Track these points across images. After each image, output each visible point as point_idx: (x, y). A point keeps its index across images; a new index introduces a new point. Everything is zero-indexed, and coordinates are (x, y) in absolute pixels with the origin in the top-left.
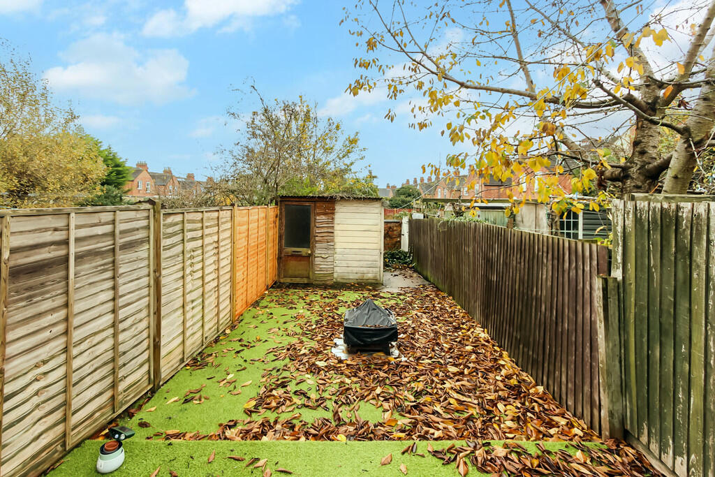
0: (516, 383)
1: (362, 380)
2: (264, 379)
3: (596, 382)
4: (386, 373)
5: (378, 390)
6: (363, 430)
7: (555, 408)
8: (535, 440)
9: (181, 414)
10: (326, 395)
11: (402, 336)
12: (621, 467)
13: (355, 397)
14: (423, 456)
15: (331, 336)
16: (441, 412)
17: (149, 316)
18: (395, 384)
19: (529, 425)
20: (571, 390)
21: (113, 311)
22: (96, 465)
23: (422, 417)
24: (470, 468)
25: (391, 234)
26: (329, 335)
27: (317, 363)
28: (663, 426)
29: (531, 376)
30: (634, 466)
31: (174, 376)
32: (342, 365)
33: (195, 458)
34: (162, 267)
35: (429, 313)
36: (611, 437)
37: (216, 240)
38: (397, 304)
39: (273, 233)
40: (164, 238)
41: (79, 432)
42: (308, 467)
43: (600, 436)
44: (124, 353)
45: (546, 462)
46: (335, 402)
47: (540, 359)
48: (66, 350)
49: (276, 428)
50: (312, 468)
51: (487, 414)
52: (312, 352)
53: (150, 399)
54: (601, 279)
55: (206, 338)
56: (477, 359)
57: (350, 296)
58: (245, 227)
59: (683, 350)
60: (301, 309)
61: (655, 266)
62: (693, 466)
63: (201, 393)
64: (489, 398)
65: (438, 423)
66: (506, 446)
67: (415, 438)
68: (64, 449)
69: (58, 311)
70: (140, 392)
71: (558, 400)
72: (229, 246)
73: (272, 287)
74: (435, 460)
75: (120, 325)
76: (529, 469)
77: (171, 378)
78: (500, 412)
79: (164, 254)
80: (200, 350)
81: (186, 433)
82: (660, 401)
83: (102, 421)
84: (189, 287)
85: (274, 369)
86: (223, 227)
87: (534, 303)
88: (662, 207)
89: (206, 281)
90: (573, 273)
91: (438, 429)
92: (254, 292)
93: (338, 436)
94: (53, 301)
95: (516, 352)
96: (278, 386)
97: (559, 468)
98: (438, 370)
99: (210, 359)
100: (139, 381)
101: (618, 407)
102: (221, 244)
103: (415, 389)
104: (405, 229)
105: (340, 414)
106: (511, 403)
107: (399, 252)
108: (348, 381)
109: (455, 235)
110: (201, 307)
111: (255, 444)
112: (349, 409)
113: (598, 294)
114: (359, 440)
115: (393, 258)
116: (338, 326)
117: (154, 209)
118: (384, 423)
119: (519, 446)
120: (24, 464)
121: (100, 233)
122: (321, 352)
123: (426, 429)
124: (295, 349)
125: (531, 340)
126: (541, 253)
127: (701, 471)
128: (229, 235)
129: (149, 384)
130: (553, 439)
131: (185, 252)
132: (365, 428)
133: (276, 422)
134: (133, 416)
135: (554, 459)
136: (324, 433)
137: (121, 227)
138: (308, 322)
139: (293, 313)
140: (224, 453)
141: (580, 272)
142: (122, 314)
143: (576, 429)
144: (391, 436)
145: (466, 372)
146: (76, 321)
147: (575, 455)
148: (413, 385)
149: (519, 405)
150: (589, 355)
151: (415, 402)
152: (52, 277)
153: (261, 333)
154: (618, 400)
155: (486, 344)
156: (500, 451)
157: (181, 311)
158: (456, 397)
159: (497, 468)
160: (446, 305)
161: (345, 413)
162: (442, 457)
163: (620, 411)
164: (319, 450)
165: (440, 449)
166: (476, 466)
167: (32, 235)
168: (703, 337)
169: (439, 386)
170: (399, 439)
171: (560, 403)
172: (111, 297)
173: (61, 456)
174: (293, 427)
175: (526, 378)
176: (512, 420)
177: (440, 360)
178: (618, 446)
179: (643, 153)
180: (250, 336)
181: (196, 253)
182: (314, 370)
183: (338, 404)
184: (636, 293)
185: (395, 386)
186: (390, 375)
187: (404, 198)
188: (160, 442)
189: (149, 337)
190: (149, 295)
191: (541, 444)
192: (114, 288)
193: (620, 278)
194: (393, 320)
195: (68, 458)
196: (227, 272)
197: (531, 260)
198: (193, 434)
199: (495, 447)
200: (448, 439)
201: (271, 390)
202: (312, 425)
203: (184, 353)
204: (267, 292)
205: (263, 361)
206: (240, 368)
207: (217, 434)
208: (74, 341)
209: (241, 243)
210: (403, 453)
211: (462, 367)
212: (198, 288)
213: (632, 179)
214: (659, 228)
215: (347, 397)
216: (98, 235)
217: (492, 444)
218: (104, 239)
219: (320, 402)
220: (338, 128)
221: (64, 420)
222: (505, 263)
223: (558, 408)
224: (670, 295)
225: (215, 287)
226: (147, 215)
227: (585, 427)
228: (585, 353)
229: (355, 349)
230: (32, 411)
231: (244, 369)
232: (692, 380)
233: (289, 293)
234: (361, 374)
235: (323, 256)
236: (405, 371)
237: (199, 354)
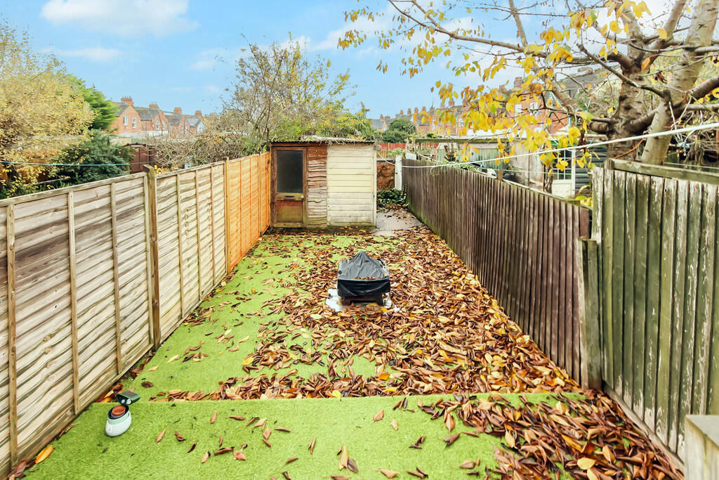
0: (504, 333)
1: (356, 333)
2: (261, 334)
3: (577, 335)
4: (378, 325)
5: (372, 344)
6: (357, 385)
7: (540, 358)
8: (519, 392)
9: (181, 373)
10: (321, 349)
11: (395, 284)
12: (596, 418)
13: (349, 352)
14: (413, 411)
15: (325, 286)
16: (431, 364)
17: (147, 279)
18: (388, 336)
19: (514, 375)
20: (555, 341)
21: (113, 280)
22: (105, 428)
23: (412, 370)
24: (457, 423)
25: (384, 173)
26: (323, 285)
27: (312, 316)
28: (636, 381)
29: (519, 325)
30: (608, 416)
31: (173, 333)
32: (336, 318)
33: (198, 419)
34: (158, 231)
35: (422, 259)
36: (590, 387)
37: (210, 196)
38: (390, 249)
39: (266, 179)
40: (159, 203)
41: (86, 397)
42: (305, 425)
43: (580, 387)
44: (125, 318)
45: (528, 415)
46: (330, 357)
47: (527, 310)
48: (71, 322)
49: (274, 385)
50: (309, 426)
51: (475, 365)
52: (307, 304)
53: (151, 357)
54: (581, 242)
55: (202, 292)
56: (467, 307)
57: (343, 241)
58: (237, 179)
59: (653, 313)
60: (295, 257)
61: (630, 233)
62: (660, 418)
63: (200, 350)
64: (477, 349)
65: (428, 376)
66: (491, 399)
67: (406, 392)
68: (75, 413)
69: (61, 287)
70: (142, 352)
71: (543, 349)
72: (223, 200)
73: (266, 233)
74: (424, 414)
75: (120, 291)
76: (512, 422)
77: (170, 335)
78: (487, 362)
79: (159, 218)
80: (197, 305)
81: (188, 392)
82: (633, 357)
83: (107, 384)
84: (184, 246)
85: (270, 323)
86: (215, 183)
87: (521, 256)
88: (637, 178)
89: (201, 238)
90: (557, 231)
91: (428, 382)
92: (248, 241)
93: (334, 392)
94: (57, 278)
95: (505, 300)
96: (275, 341)
97: (539, 420)
98: (429, 321)
99: (207, 314)
100: (140, 341)
101: (597, 360)
102: (214, 199)
103: (407, 341)
104: (399, 167)
105: (335, 369)
106: (498, 353)
107: (393, 191)
108: (342, 334)
109: (447, 181)
110: (197, 263)
111: (255, 403)
112: (344, 363)
113: (579, 255)
114: (354, 396)
115: (387, 198)
116: (332, 275)
117: (148, 175)
118: (377, 378)
119: (503, 399)
120: (38, 431)
121: (97, 207)
122: (315, 304)
123: (416, 382)
124: (290, 301)
125: (519, 290)
126: (528, 209)
127: (666, 423)
128: (222, 189)
129: (150, 343)
130: (536, 389)
131: (179, 213)
132: (359, 383)
133: (273, 379)
134: (136, 376)
135: (536, 411)
136: (319, 390)
137: (117, 198)
138: (302, 271)
139: (287, 261)
140: (225, 413)
141: (564, 231)
142: (121, 281)
143: (558, 378)
144: (384, 391)
145: (456, 322)
146: (79, 294)
147: (555, 406)
148: (405, 337)
149: (506, 356)
150: (571, 310)
151: (407, 354)
152: (54, 255)
153: (256, 284)
154: (596, 355)
155: (477, 291)
156: (485, 405)
157: (178, 270)
158: (446, 349)
159: (481, 422)
160: (439, 250)
161: (339, 368)
162: (431, 411)
163: (599, 364)
164: (315, 407)
165: (428, 404)
166: (463, 420)
167: (33, 219)
168: (670, 304)
169: (430, 337)
170: (391, 393)
171: (545, 352)
172: (111, 266)
173: (70, 420)
174: (290, 384)
175: (514, 328)
176: (498, 371)
177: (431, 310)
178: (595, 396)
179: (628, 108)
180: (245, 289)
181: (190, 212)
182: (309, 323)
183: (333, 359)
184: (613, 256)
185: (388, 338)
186: (383, 327)
187: (398, 133)
188: (163, 402)
189: (148, 299)
190: (146, 259)
191: (524, 397)
192: (113, 257)
193: (599, 241)
194: (386, 271)
195: (78, 422)
196: (221, 226)
197: (519, 215)
198: (194, 393)
199: (481, 400)
200: (437, 392)
201: (268, 346)
202: (309, 381)
203: (181, 310)
204: (260, 239)
205: (259, 315)
206: (237, 323)
207: (218, 392)
208: (78, 312)
209: (234, 195)
210: (395, 409)
211: (452, 316)
212: (193, 246)
213: (618, 134)
214: (635, 198)
215: (342, 351)
216: (96, 209)
217: (478, 397)
218: (102, 212)
219: (315, 357)
220: (329, 64)
221: (72, 387)
222: (495, 214)
223: (542, 357)
224: (643, 262)
225: (210, 242)
226: (141, 182)
227: (567, 377)
228: (567, 308)
229: (349, 301)
230: (43, 382)
231: (241, 324)
232: (661, 342)
233: (283, 240)
234: (355, 327)
235: (316, 200)
236: (397, 323)
237: (196, 308)
